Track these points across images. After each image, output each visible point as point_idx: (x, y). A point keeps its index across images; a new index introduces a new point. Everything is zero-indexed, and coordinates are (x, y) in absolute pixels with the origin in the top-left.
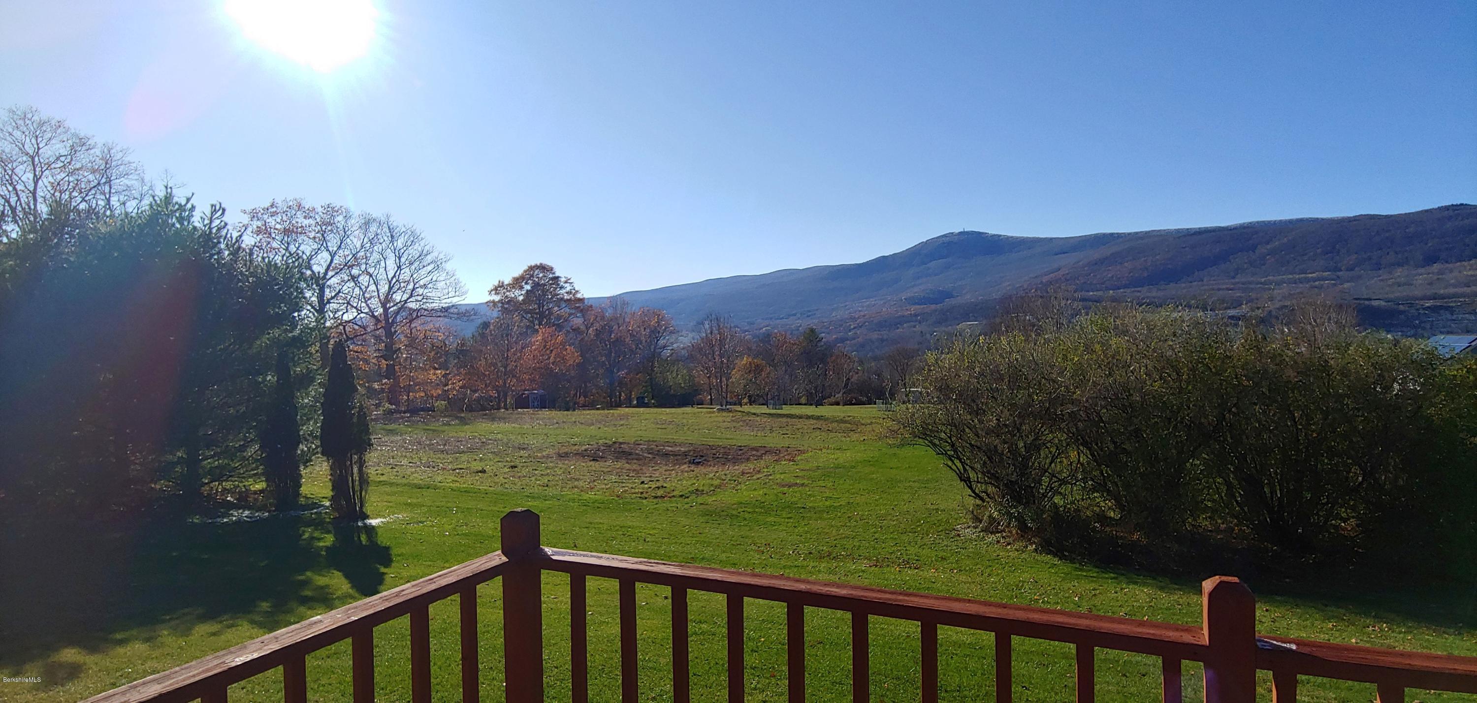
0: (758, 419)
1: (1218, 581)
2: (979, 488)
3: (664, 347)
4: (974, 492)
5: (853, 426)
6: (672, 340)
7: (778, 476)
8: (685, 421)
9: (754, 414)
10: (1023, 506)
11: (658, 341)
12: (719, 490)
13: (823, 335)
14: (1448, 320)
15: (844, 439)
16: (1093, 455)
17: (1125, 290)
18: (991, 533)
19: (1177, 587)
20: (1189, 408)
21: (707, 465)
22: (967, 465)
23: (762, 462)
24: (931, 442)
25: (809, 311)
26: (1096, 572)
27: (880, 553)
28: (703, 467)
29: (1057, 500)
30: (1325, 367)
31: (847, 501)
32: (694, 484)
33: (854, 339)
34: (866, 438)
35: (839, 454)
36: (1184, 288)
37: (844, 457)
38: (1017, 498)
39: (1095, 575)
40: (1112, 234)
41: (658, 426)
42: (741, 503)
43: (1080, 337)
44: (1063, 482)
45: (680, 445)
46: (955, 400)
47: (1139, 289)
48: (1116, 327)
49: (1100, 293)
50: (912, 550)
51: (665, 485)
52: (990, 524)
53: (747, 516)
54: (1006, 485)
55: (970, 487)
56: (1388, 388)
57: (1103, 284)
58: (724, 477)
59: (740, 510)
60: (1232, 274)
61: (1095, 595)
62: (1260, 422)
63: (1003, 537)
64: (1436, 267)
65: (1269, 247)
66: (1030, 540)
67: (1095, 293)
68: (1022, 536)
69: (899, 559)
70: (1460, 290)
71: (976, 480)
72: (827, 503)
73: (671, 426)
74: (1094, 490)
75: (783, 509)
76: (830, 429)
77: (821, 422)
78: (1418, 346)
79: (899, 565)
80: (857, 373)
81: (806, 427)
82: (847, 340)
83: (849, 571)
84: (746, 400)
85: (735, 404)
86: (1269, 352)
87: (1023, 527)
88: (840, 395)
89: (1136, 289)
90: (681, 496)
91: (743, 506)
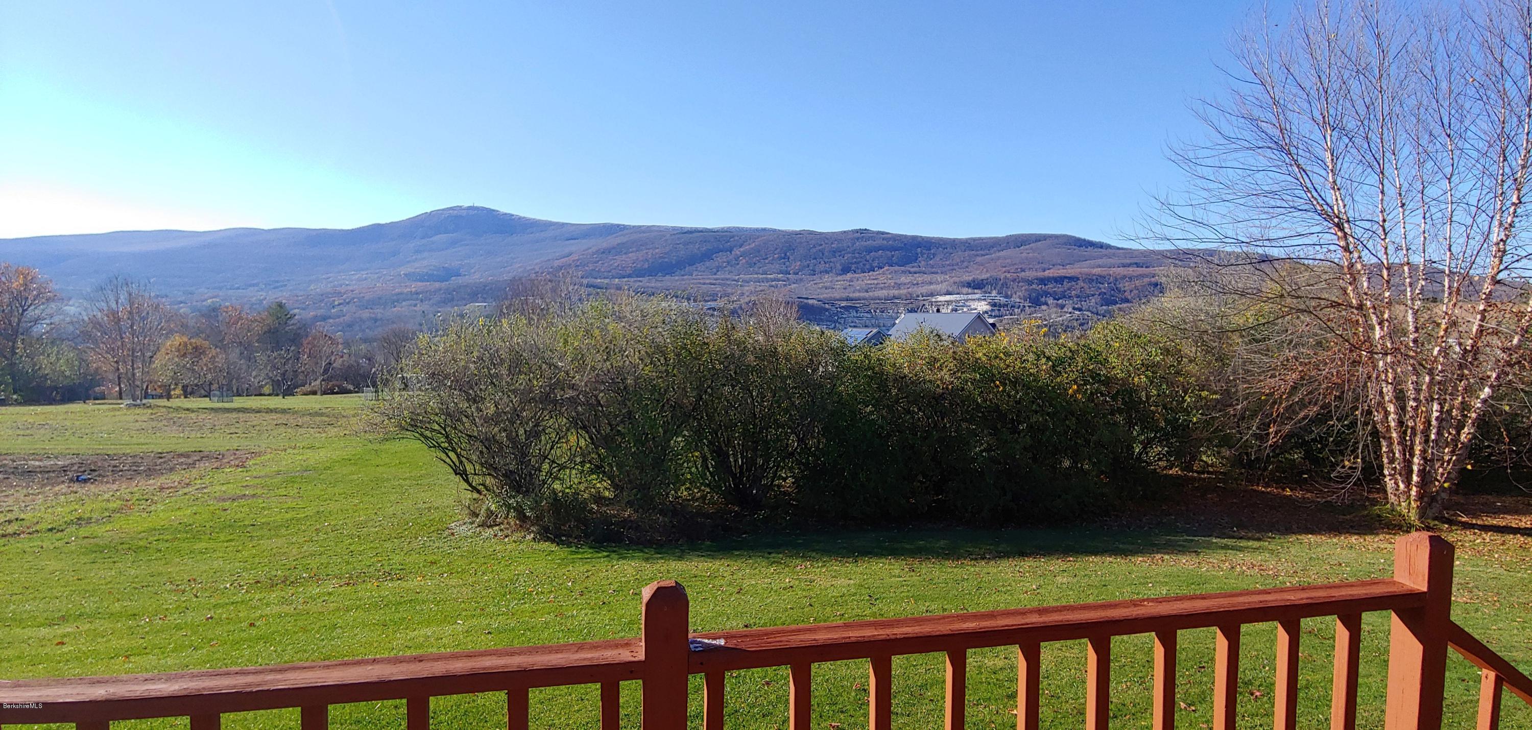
0: (193, 415)
1: (655, 588)
2: (476, 480)
3: (36, 321)
4: (470, 485)
5: (331, 419)
6: (49, 311)
7: (218, 488)
8: (68, 423)
9: (188, 409)
10: (521, 496)
11: (24, 311)
12: (118, 515)
13: (296, 311)
14: (854, 317)
15: (318, 435)
16: (591, 438)
17: (629, 279)
18: (488, 527)
19: (660, 556)
20: (674, 389)
21: (102, 482)
22: (463, 457)
23: (194, 471)
24: (422, 435)
25: (277, 282)
26: (590, 553)
27: (354, 568)
28: (92, 486)
29: (557, 486)
30: (774, 353)
31: (317, 509)
32: (76, 510)
33: (339, 317)
34: (347, 432)
35: (309, 453)
36: (677, 281)
37: (314, 458)
38: (517, 488)
39: (589, 556)
40: (618, 226)
41: (19, 432)
42: (155, 530)
43: (581, 322)
44: (562, 467)
45: (56, 458)
46: (450, 387)
47: (641, 279)
48: (614, 313)
49: (606, 281)
50: (396, 559)
51: (22, 516)
52: (488, 517)
53: (162, 546)
54: (504, 475)
55: (467, 481)
56: (815, 370)
57: (609, 272)
58: (128, 497)
59: (151, 539)
60: (715, 270)
61: (588, 577)
62: (728, 401)
63: (501, 530)
64: (849, 276)
65: (742, 249)
66: (528, 529)
67: (602, 280)
68: (521, 526)
69: (379, 571)
70: (862, 295)
71: (473, 472)
72: (288, 516)
73: (42, 431)
74: (592, 472)
75: (222, 530)
76: (299, 424)
77: (287, 416)
78: (835, 337)
79: (378, 578)
80: (342, 357)
81: (265, 423)
82: (330, 317)
83: (311, 597)
84: (178, 391)
85: (161, 397)
86: (736, 340)
87: (522, 516)
88: (318, 382)
89: (639, 279)
90: (51, 530)
91: (158, 532)
